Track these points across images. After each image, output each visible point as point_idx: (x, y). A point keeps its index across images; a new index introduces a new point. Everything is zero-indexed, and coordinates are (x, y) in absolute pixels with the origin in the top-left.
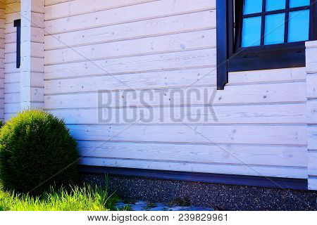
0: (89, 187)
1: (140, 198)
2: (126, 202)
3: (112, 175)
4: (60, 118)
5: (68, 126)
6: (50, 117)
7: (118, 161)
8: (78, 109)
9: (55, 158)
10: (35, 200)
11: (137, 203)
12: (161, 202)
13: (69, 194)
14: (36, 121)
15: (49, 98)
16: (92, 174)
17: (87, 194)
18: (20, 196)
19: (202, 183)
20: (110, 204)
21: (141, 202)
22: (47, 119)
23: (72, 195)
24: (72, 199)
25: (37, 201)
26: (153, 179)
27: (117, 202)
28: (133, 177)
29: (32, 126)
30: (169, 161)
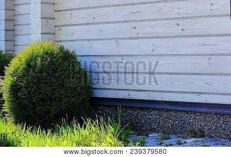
0: (102, 119)
1: (153, 130)
2: (139, 135)
3: (125, 107)
4: (71, 50)
5: (80, 58)
6: (61, 48)
7: (131, 92)
8: (90, 40)
9: (67, 90)
10: (47, 133)
11: (150, 135)
12: (175, 134)
13: (81, 127)
14: (47, 53)
15: (60, 29)
16: (104, 106)
17: (100, 126)
18: (32, 129)
19: (216, 114)
20: (123, 137)
21: (155, 135)
22: (58, 51)
23: (85, 128)
24: (84, 132)
25: (48, 134)
26: (167, 111)
27: (130, 134)
28: (146, 109)
29: (43, 58)
30: (183, 92)
